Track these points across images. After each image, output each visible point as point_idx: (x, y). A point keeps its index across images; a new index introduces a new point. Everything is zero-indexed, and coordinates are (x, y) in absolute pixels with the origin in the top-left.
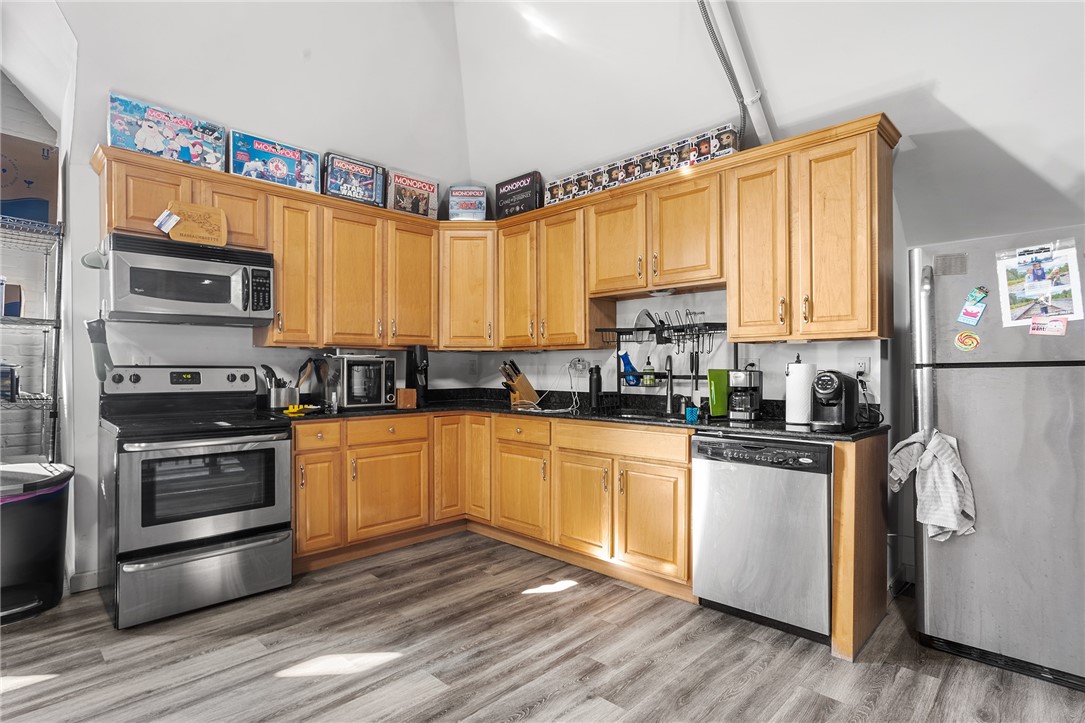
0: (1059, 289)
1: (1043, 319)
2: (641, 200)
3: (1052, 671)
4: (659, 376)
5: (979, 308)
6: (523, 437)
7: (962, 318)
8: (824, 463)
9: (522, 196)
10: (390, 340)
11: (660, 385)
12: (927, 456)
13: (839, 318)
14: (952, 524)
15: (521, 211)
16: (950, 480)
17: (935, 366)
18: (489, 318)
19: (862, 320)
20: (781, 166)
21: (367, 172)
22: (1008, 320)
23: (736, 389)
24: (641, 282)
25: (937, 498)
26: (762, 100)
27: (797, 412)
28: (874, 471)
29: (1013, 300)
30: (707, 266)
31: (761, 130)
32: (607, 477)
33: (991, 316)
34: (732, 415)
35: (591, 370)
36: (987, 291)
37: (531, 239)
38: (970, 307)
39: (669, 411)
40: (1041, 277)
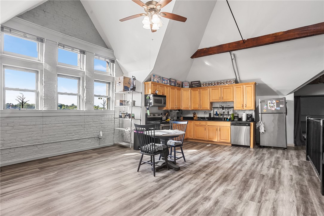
0: (274, 105)
1: (273, 108)
2: (220, 88)
3: (274, 147)
4: (221, 114)
5: (266, 107)
6: (201, 124)
7: (264, 108)
8: (249, 125)
9: (197, 85)
10: (176, 109)
11: (221, 116)
12: (261, 124)
13: (250, 107)
14: (263, 131)
15: (196, 87)
16: (263, 127)
17: (261, 113)
18: (190, 105)
19: (253, 108)
20: (242, 86)
21: (174, 81)
22: (269, 108)
23: (235, 116)
24: (220, 100)
25: (262, 129)
26: (239, 77)
27: (244, 119)
28: (255, 126)
29: (269, 106)
30: (231, 99)
31: (238, 80)
32: (217, 130)
33: (267, 108)
34: (235, 120)
35: (209, 114)
36: (267, 105)
37: (198, 92)
38: (265, 106)
39: (223, 120)
40: (272, 104)
